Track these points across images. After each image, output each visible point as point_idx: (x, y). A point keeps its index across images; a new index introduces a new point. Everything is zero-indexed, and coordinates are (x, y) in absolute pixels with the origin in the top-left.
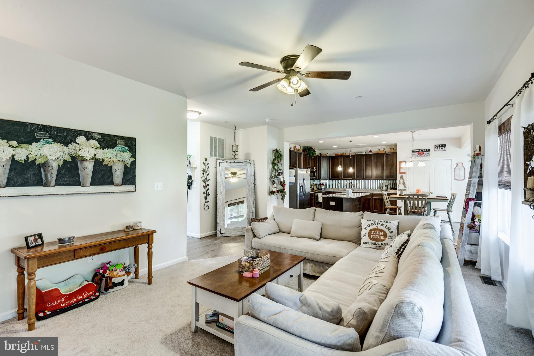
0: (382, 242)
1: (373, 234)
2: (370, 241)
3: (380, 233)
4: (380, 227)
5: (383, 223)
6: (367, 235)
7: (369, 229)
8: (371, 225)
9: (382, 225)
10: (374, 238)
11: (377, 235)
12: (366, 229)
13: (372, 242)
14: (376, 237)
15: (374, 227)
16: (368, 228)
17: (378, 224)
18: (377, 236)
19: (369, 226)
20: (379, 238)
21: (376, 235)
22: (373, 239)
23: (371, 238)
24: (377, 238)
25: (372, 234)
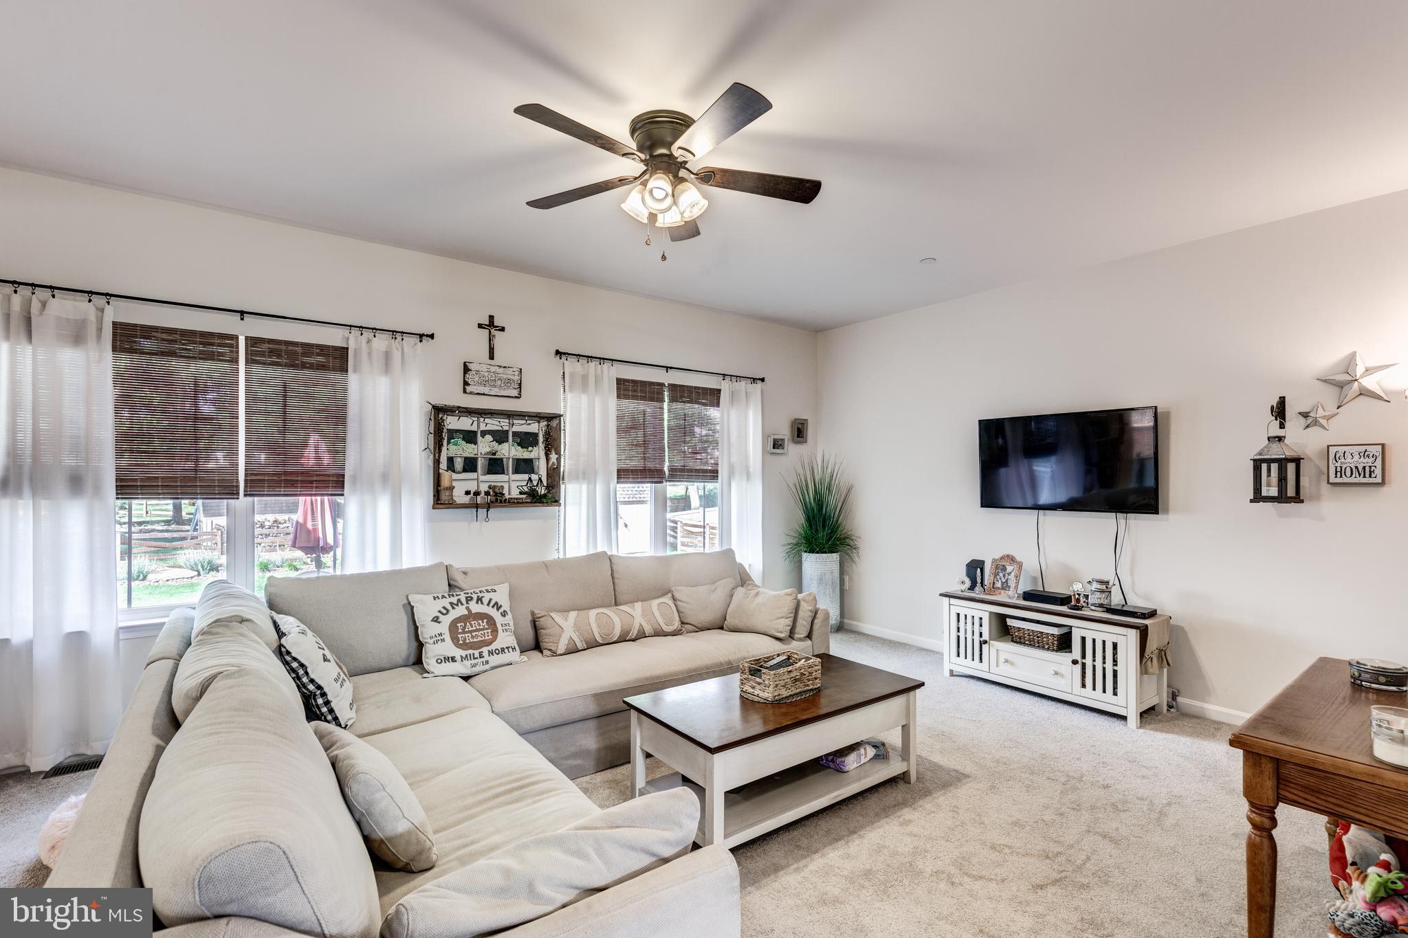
0: (490, 648)
1: (464, 632)
2: (458, 653)
3: (479, 625)
4: (475, 608)
5: (481, 595)
6: (447, 637)
7: (446, 620)
8: (449, 607)
9: (480, 600)
10: (468, 641)
11: (475, 631)
12: (439, 622)
13: (464, 653)
14: (473, 637)
15: (461, 611)
16: (442, 618)
17: (469, 599)
18: (474, 634)
19: (445, 612)
20: (480, 639)
21: (470, 632)
22: (464, 646)
23: (461, 642)
24: (475, 640)
25: (460, 633)
